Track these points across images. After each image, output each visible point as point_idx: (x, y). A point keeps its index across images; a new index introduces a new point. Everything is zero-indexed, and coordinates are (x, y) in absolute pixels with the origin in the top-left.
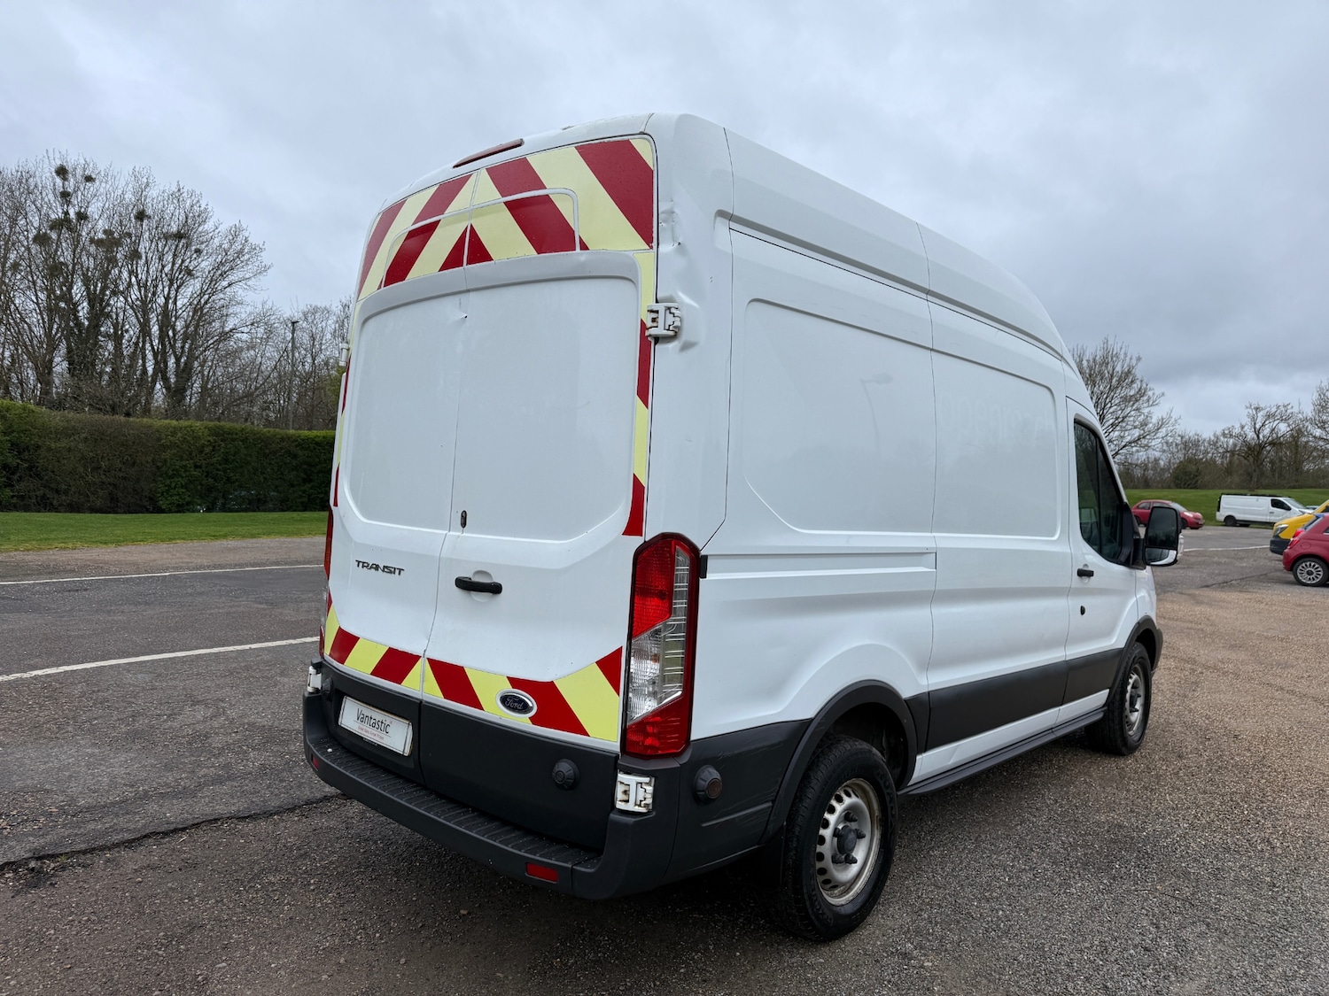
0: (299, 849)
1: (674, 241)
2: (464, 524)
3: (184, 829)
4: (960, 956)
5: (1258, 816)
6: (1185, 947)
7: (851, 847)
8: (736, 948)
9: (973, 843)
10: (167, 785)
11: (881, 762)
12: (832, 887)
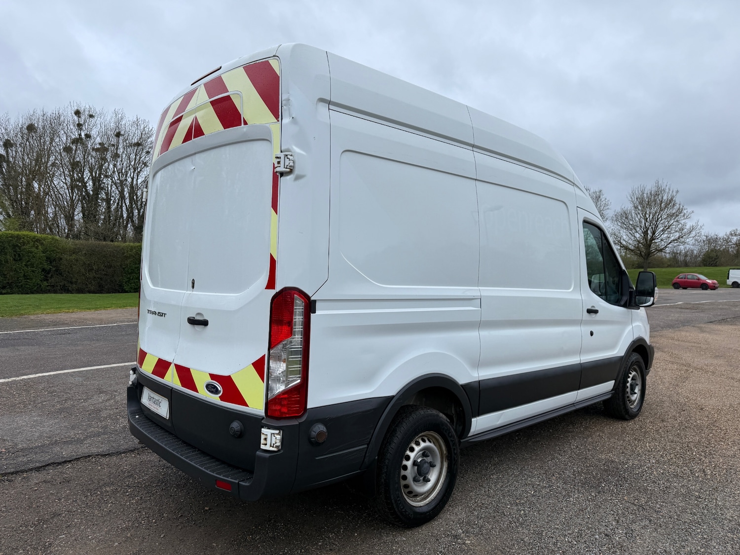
0: (129, 472)
1: (290, 116)
2: (193, 287)
3: (70, 461)
4: (489, 537)
5: (702, 455)
6: (632, 534)
7: (426, 472)
8: (357, 531)
9: (519, 471)
10: (69, 437)
11: (446, 422)
12: (413, 496)
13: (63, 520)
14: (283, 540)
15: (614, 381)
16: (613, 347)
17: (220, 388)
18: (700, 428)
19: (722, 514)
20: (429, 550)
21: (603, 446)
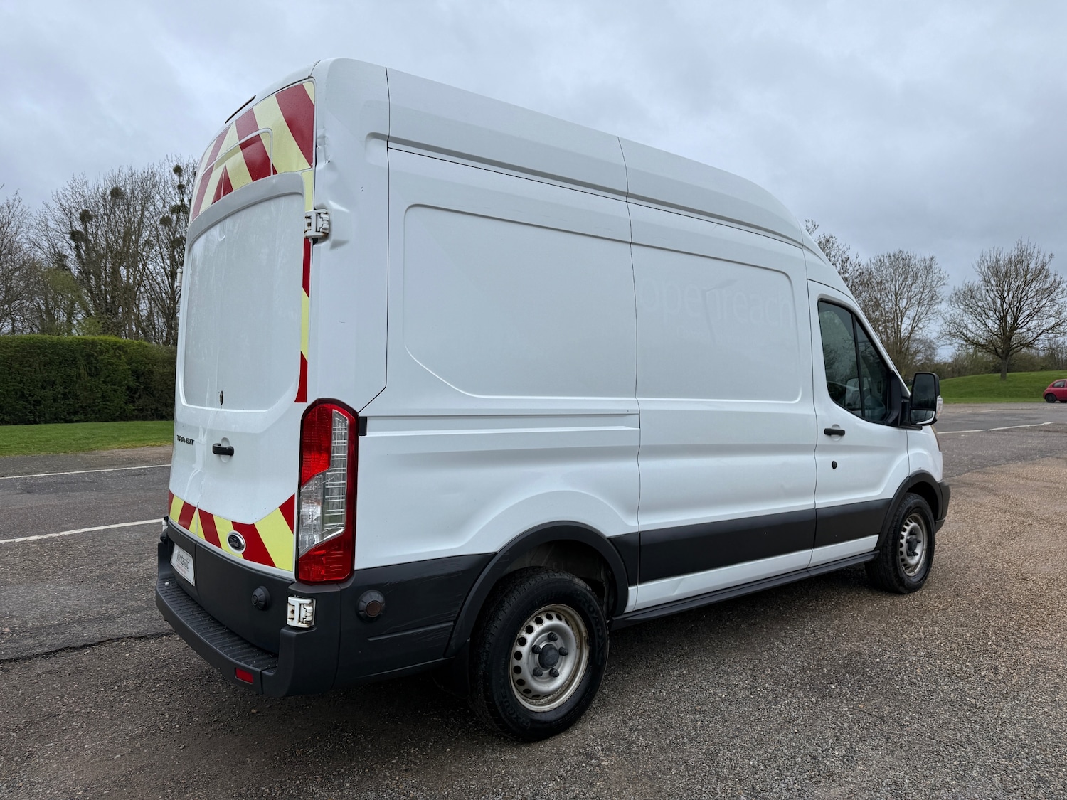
0: (165, 661)
1: (326, 160)
2: (222, 402)
3: (91, 646)
4: (638, 758)
5: (1000, 646)
6: (852, 757)
7: (553, 662)
8: (451, 745)
9: (714, 665)
10: (99, 613)
11: (585, 591)
12: (533, 696)
13: (57, 724)
15: (877, 536)
16: (873, 485)
17: (243, 542)
18: (1012, 606)
19: (1002, 732)
20: (546, 773)
21: (853, 631)
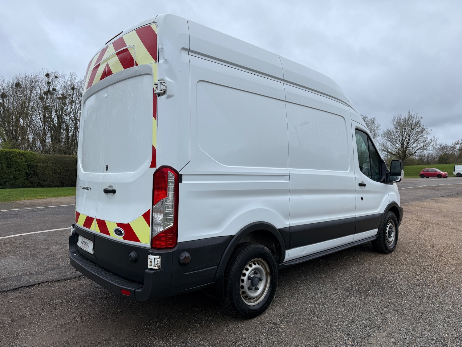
0: (71, 291)
1: (163, 59)
2: (107, 170)
3: (34, 285)
4: (296, 324)
5: (432, 273)
6: (385, 320)
7: (256, 284)
8: (213, 322)
9: (317, 285)
10: (35, 271)
11: (269, 252)
12: (248, 299)
13: (27, 320)
14: (166, 328)
15: (378, 229)
16: (376, 208)
17: (123, 232)
18: (432, 257)
19: (443, 307)
20: (258, 332)
21: (371, 269)
